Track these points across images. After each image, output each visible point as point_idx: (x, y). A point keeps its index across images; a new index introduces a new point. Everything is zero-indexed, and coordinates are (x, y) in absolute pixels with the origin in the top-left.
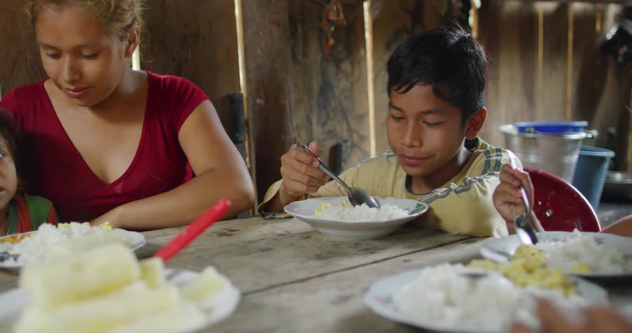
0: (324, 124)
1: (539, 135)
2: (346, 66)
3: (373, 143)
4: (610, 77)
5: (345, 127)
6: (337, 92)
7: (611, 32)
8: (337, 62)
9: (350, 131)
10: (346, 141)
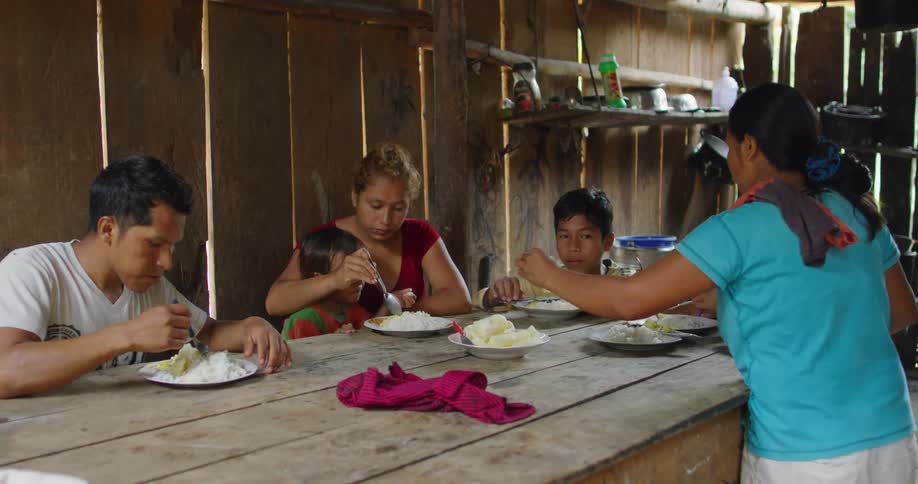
0: (476, 242)
1: (639, 248)
2: (491, 195)
3: (508, 255)
4: (697, 187)
5: (490, 244)
6: (485, 215)
7: (698, 146)
8: (486, 192)
9: (493, 246)
10: (491, 255)
